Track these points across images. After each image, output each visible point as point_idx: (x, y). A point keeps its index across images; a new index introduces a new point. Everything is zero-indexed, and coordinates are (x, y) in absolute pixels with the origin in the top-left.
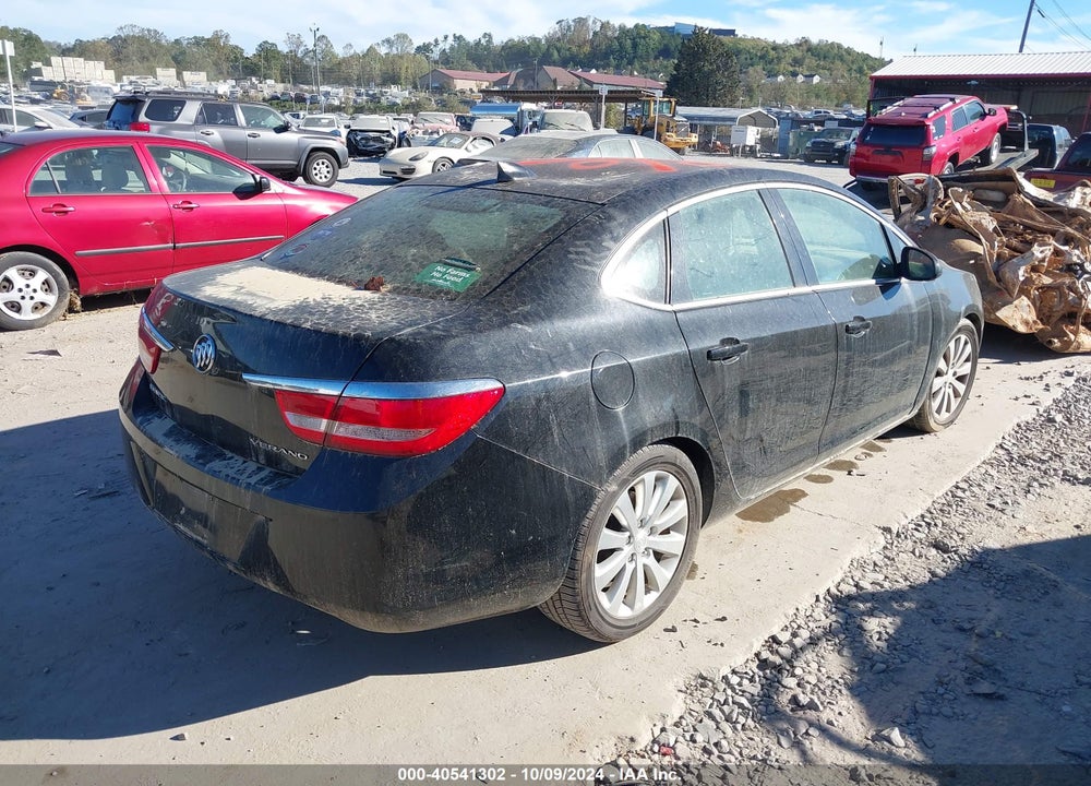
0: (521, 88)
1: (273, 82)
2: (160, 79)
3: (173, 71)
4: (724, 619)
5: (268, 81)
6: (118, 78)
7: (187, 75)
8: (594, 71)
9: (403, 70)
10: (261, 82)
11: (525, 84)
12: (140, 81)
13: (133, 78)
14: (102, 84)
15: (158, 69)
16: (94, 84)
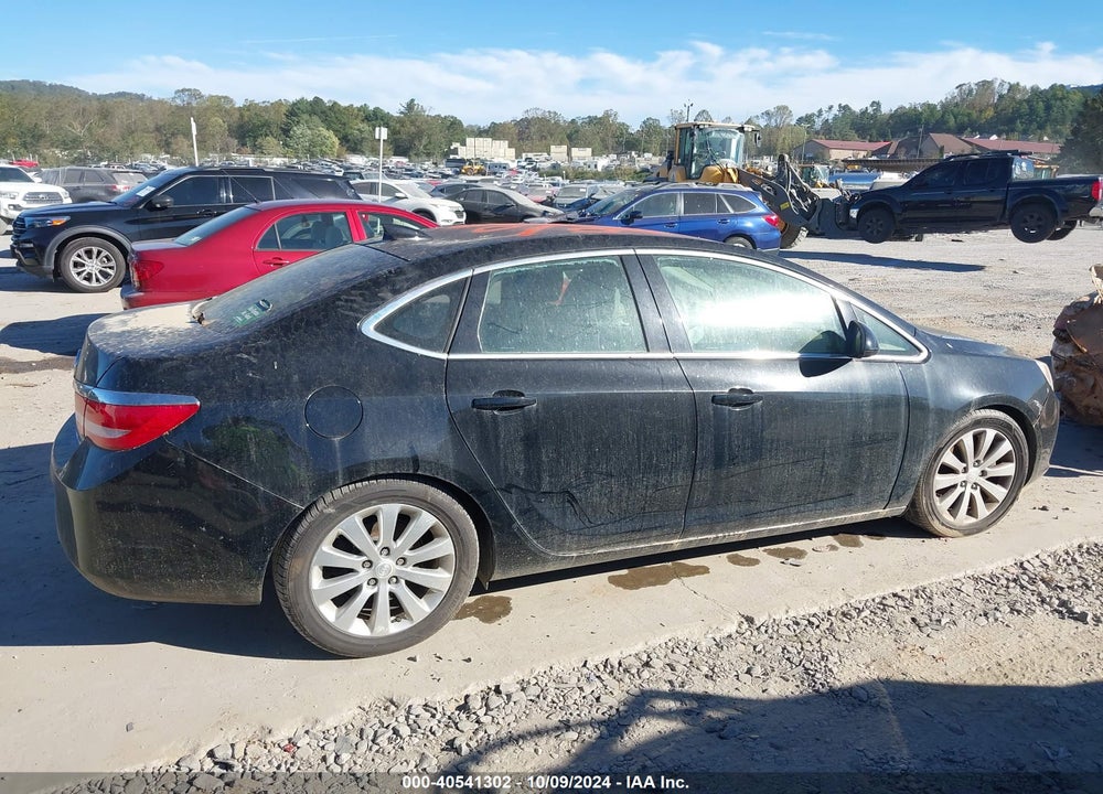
0: (902, 158)
1: (650, 155)
2: (552, 155)
3: (564, 148)
4: (469, 660)
5: (646, 155)
6: (518, 156)
7: (575, 152)
8: (994, 137)
9: (781, 141)
10: (639, 156)
11: (907, 153)
12: (534, 158)
13: (530, 155)
14: (503, 161)
15: (552, 147)
16: (496, 161)
